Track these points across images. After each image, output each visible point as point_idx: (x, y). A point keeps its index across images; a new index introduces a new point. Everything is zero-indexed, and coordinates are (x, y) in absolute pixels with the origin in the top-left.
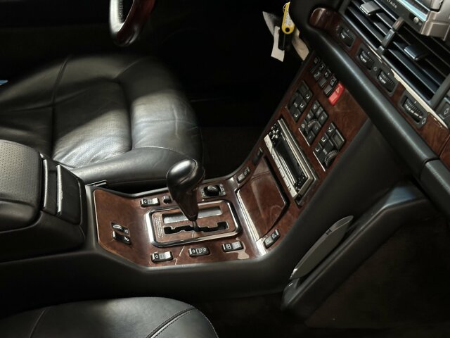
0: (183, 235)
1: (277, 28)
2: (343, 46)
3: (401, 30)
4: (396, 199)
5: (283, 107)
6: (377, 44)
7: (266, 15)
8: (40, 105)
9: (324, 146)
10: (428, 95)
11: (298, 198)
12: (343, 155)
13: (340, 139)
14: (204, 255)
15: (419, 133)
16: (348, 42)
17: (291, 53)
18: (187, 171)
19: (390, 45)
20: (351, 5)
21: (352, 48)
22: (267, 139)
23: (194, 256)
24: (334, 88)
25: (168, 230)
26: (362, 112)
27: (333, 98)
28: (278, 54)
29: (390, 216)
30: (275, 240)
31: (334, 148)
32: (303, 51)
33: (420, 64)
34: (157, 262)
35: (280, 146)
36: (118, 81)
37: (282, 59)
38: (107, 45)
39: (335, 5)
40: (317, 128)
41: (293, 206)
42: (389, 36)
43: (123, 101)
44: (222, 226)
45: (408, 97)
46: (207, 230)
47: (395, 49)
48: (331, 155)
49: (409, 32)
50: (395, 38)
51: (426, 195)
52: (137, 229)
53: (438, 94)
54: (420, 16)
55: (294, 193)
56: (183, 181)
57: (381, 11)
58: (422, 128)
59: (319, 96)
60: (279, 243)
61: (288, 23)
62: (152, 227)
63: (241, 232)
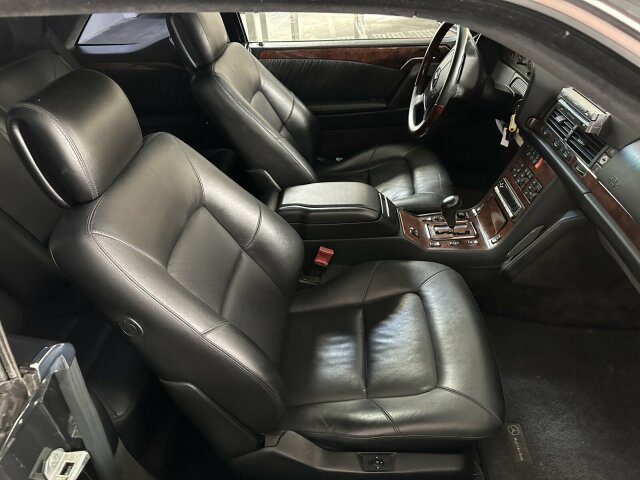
0: (446, 235)
1: (505, 129)
2: (545, 138)
3: (577, 130)
4: (568, 216)
5: (507, 171)
6: (564, 137)
7: (497, 122)
8: (362, 171)
9: (530, 190)
10: (588, 162)
11: (513, 218)
12: (541, 195)
13: (539, 187)
14: (457, 246)
15: (583, 181)
16: (547, 136)
17: (512, 142)
18: (452, 201)
19: (571, 138)
20: (551, 117)
21: (549, 139)
22: (496, 188)
23: (452, 245)
24: (538, 160)
25: (437, 233)
26: (554, 173)
27: (537, 166)
28: (505, 143)
29: (564, 224)
30: (498, 240)
31: (536, 191)
32: (520, 142)
33: (585, 147)
34: (432, 246)
35: (504, 192)
36: (404, 158)
37: (507, 146)
38: (405, 137)
39: (541, 116)
40: (526, 182)
41: (510, 223)
42: (570, 133)
43: (408, 170)
44: (467, 233)
45: (578, 164)
46: (459, 234)
47: (573, 140)
48: (534, 195)
49: (580, 131)
50: (573, 134)
51: (585, 214)
52: (421, 231)
53: (593, 161)
54: (586, 123)
55: (511, 215)
56: (449, 206)
57: (567, 120)
58: (584, 179)
59: (529, 164)
60: (501, 241)
61: (513, 126)
62: (429, 231)
63: (478, 236)
